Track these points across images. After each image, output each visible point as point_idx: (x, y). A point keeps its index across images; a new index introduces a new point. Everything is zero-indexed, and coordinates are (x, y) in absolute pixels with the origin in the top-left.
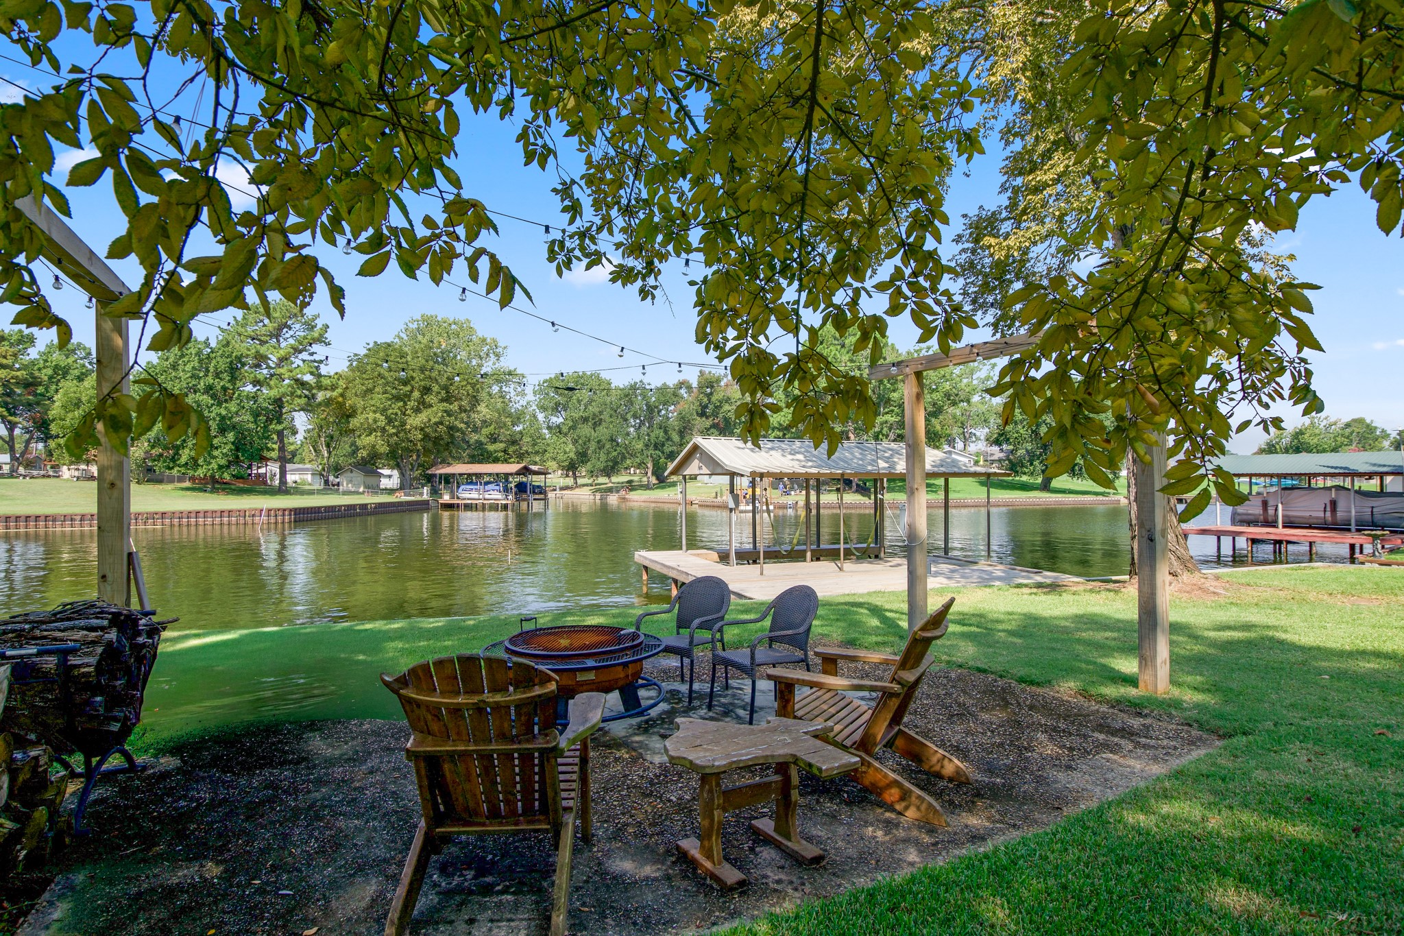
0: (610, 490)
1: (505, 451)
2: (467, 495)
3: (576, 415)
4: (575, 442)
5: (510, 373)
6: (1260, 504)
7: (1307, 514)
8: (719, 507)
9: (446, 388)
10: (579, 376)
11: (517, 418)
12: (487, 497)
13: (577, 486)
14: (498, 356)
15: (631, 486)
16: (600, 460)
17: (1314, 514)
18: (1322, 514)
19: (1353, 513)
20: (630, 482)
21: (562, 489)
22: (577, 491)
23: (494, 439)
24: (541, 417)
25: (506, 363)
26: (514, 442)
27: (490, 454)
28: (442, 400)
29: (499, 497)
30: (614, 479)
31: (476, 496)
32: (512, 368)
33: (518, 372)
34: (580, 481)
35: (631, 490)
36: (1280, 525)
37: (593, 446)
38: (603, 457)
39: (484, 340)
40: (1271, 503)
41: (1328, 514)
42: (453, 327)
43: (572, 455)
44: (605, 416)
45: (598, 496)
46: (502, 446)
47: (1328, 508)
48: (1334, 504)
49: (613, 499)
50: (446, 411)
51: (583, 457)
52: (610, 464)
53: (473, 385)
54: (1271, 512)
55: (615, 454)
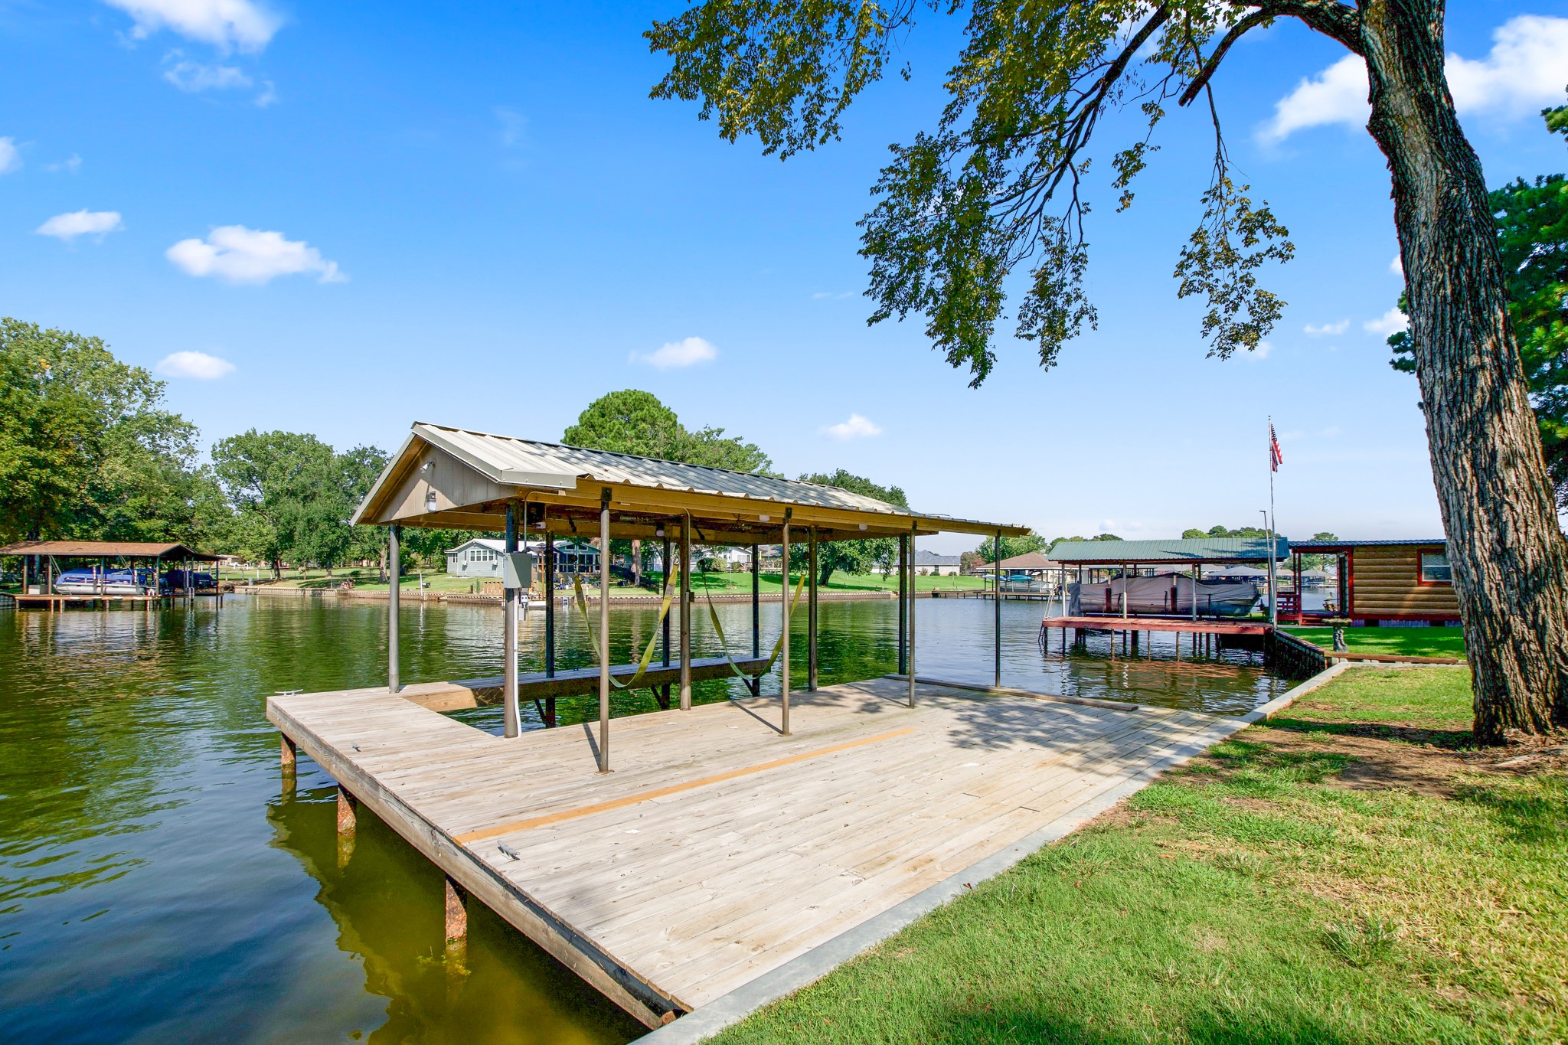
0: (327, 584)
1: (167, 531)
2: (73, 588)
3: (277, 487)
4: (276, 521)
5: (169, 420)
6: (1103, 592)
7: (1148, 603)
8: (474, 604)
9: (36, 426)
10: (283, 437)
11: (185, 487)
12: (109, 590)
13: (279, 579)
14: (149, 396)
15: (357, 579)
16: (312, 544)
17: (1156, 603)
18: (1162, 603)
19: (1195, 602)
20: (355, 574)
21: (256, 583)
22: (280, 585)
23: (147, 514)
24: (224, 487)
25: (162, 406)
26: (182, 520)
27: (136, 531)
28: (27, 441)
29: (134, 590)
30: (334, 572)
31: (91, 589)
32: (173, 414)
33: (185, 419)
34: (284, 573)
35: (357, 584)
36: (1125, 615)
37: (300, 526)
38: (315, 539)
39: (121, 370)
40: (1115, 591)
41: (1169, 602)
42: (70, 346)
43: (272, 538)
44: (321, 488)
45: (309, 592)
46: (162, 523)
47: (1169, 597)
48: (1174, 591)
49: (330, 596)
50: (30, 459)
51: (288, 539)
52: (326, 549)
53: (91, 426)
54: (1114, 601)
55: (333, 537)
